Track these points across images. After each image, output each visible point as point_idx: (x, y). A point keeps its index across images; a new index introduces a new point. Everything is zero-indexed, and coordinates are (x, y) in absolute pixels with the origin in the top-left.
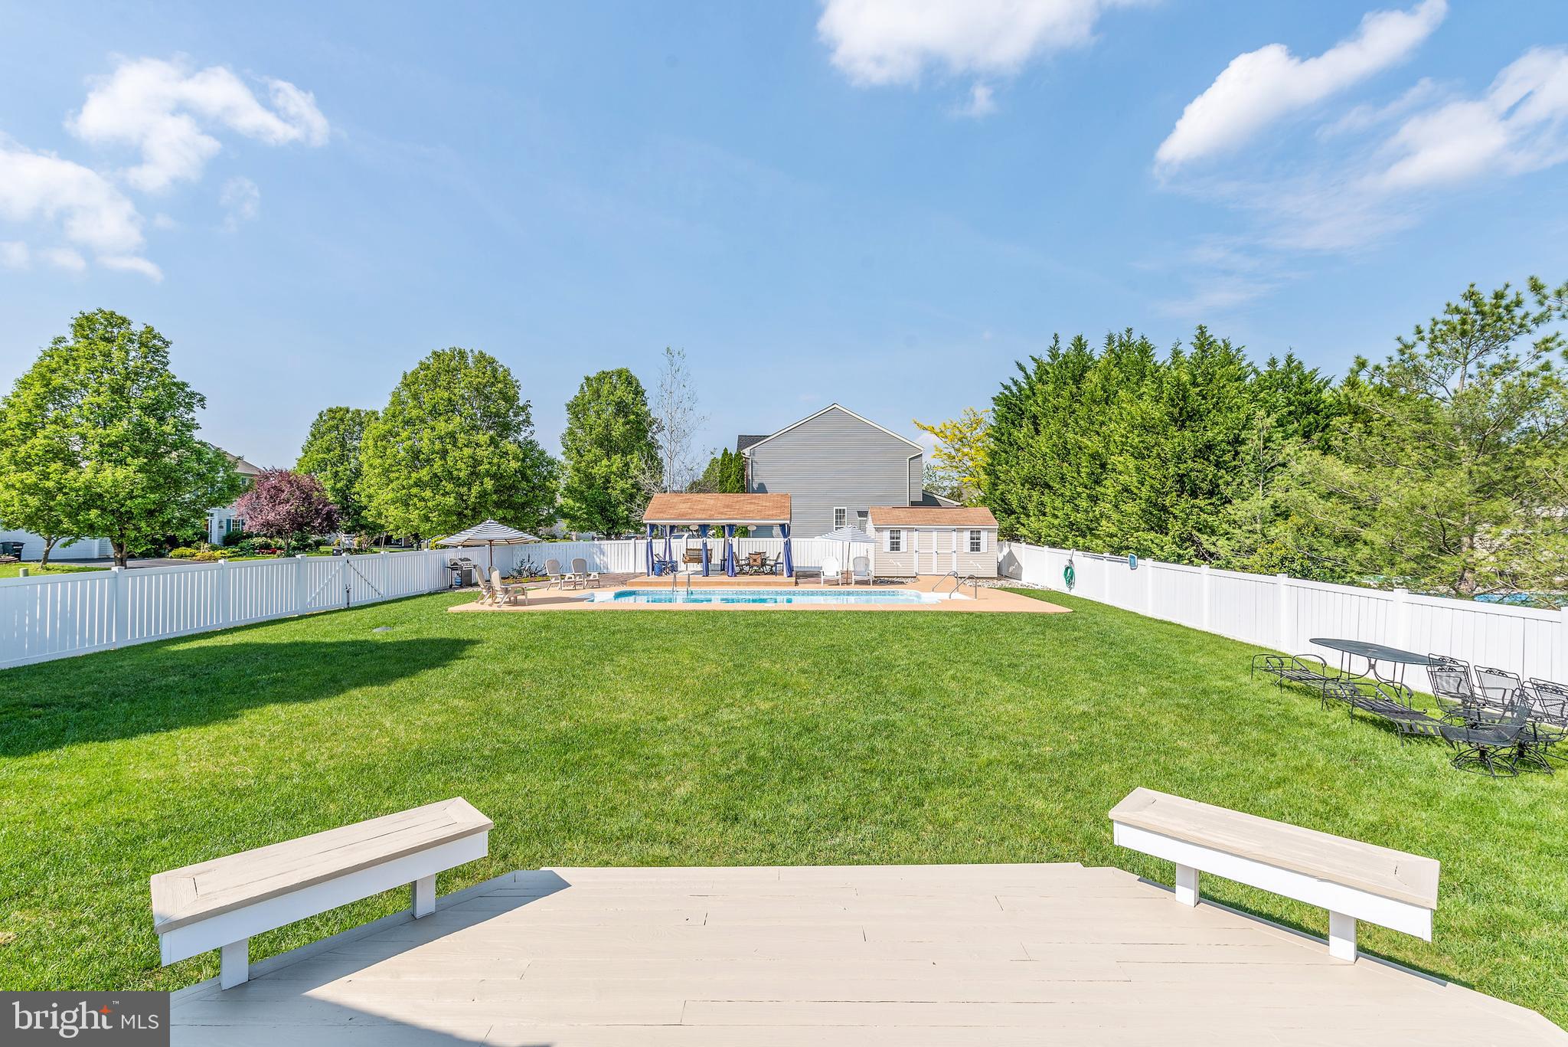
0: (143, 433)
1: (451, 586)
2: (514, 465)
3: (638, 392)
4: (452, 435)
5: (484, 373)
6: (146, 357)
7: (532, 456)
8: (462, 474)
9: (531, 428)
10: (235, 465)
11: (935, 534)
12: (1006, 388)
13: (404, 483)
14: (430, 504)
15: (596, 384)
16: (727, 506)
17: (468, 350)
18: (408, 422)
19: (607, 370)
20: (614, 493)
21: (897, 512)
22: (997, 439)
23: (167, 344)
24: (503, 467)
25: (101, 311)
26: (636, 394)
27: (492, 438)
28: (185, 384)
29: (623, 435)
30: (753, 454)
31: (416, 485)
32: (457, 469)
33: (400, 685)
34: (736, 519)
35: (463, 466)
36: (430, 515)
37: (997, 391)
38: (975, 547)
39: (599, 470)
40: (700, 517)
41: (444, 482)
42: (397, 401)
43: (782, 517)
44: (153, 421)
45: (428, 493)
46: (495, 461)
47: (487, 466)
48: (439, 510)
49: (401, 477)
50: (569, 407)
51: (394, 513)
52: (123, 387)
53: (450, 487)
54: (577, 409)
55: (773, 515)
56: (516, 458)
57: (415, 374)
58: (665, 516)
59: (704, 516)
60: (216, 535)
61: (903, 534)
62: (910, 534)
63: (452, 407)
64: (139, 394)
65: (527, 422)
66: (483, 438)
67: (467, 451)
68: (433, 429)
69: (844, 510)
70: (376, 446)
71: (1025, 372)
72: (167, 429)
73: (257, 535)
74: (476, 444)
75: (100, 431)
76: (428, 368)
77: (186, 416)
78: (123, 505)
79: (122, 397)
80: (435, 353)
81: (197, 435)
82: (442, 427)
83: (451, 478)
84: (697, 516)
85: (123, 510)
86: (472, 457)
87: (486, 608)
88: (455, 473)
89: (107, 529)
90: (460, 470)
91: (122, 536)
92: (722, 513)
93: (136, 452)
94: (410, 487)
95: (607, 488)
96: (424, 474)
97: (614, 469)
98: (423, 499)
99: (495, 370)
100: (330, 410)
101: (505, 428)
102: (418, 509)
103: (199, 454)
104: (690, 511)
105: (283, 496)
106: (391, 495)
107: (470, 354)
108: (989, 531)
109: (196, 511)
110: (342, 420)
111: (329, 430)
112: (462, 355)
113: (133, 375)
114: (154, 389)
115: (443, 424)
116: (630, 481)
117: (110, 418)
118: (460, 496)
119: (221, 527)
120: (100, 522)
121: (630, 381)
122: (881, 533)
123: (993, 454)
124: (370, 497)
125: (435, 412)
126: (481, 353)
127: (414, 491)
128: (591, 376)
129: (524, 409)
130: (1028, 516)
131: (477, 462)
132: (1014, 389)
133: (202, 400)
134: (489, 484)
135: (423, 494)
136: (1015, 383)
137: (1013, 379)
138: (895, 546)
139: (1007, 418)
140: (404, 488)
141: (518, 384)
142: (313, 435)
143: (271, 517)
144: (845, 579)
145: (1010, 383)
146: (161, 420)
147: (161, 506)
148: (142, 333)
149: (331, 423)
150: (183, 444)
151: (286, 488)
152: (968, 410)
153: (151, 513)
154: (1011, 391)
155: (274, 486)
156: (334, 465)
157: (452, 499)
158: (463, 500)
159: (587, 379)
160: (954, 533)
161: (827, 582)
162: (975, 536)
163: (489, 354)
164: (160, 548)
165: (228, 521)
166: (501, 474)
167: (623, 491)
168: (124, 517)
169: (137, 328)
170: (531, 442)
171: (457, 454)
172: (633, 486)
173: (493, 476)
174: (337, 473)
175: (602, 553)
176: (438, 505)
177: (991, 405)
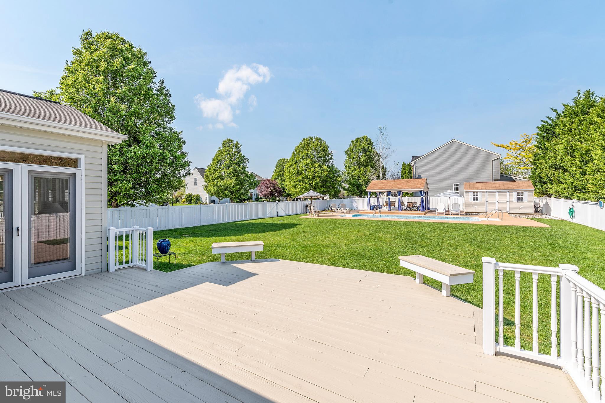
0: (235, 170)
1: (306, 212)
2: (326, 173)
3: (371, 144)
4: (308, 165)
5: (317, 144)
6: (236, 150)
7: (333, 170)
8: (310, 177)
9: (333, 160)
10: (255, 178)
11: (497, 194)
12: (544, 122)
13: (295, 181)
14: (302, 187)
15: (355, 144)
16: (399, 184)
17: (313, 137)
18: (296, 162)
19: (359, 137)
20: (361, 181)
21: (478, 184)
22: (538, 147)
23: (241, 146)
24: (322, 174)
25: (228, 139)
26: (370, 145)
27: (320, 165)
28: (244, 156)
29: (365, 160)
30: (415, 163)
31: (298, 181)
32: (309, 175)
33: (278, 232)
34: (401, 189)
35: (311, 174)
36: (302, 190)
37: (540, 124)
38: (520, 198)
39: (356, 173)
40: (387, 188)
41: (305, 180)
42: (294, 155)
43: (420, 188)
44: (238, 167)
45: (301, 183)
46: (320, 172)
47: (318, 174)
48: (304, 189)
49: (294, 179)
50: (346, 152)
51: (292, 189)
52: (232, 158)
53: (307, 181)
54: (348, 152)
55: (416, 187)
56: (327, 171)
57: (298, 146)
58: (374, 188)
59: (389, 188)
60: (254, 198)
61: (480, 194)
62: (483, 194)
63: (308, 156)
64: (235, 160)
65: (332, 158)
66: (317, 165)
67: (312, 169)
68: (302, 163)
69: (458, 185)
70: (287, 170)
71: (557, 113)
72: (241, 168)
73: (263, 198)
74: (315, 167)
75: (227, 170)
76: (301, 144)
77: (245, 165)
78: (232, 189)
79: (231, 161)
80: (304, 139)
81: (247, 170)
82: (305, 162)
83: (307, 178)
84: (386, 188)
85: (232, 191)
86: (313, 171)
87: (310, 217)
88: (308, 177)
89: (229, 196)
90: (310, 176)
91: (232, 197)
92: (396, 187)
93: (234, 175)
94: (297, 182)
95: (359, 180)
96: (300, 177)
97: (361, 173)
98: (300, 186)
99: (321, 142)
100: (280, 160)
101: (324, 161)
102: (298, 188)
103: (247, 175)
104: (384, 186)
105: (268, 186)
106: (291, 184)
107: (314, 138)
108: (529, 192)
109: (247, 191)
110: (283, 162)
111: (280, 166)
112: (312, 138)
113: (234, 155)
114: (238, 158)
115: (305, 161)
116: (367, 177)
117: (229, 166)
118: (310, 184)
119: (255, 196)
120: (227, 194)
121: (367, 140)
122: (468, 194)
123: (536, 155)
124: (286, 185)
125: (303, 158)
126: (317, 137)
127: (297, 183)
128: (353, 140)
129: (330, 154)
130: (552, 184)
131: (315, 173)
132: (550, 122)
133: (248, 160)
134: (318, 180)
135: (300, 184)
136: (550, 119)
137: (548, 117)
138: (475, 199)
139: (544, 137)
140: (295, 182)
141: (328, 146)
142: (276, 168)
143: (265, 192)
144: (447, 212)
145: (547, 120)
146: (239, 166)
147: (240, 189)
148: (236, 144)
149: (281, 163)
150: (244, 172)
151: (269, 184)
152: (523, 135)
153: (237, 191)
154: (548, 123)
155: (266, 183)
156: (281, 176)
157: (308, 185)
158: (311, 185)
159: (352, 141)
160: (508, 193)
161: (439, 214)
162: (520, 194)
163: (319, 137)
164: (241, 200)
165: (257, 194)
166: (322, 176)
167: (364, 180)
168: (232, 192)
169: (235, 142)
170: (332, 165)
171: (309, 170)
172: (368, 178)
173: (319, 177)
174: (282, 179)
175: (356, 202)
176: (304, 187)
177: (536, 131)
